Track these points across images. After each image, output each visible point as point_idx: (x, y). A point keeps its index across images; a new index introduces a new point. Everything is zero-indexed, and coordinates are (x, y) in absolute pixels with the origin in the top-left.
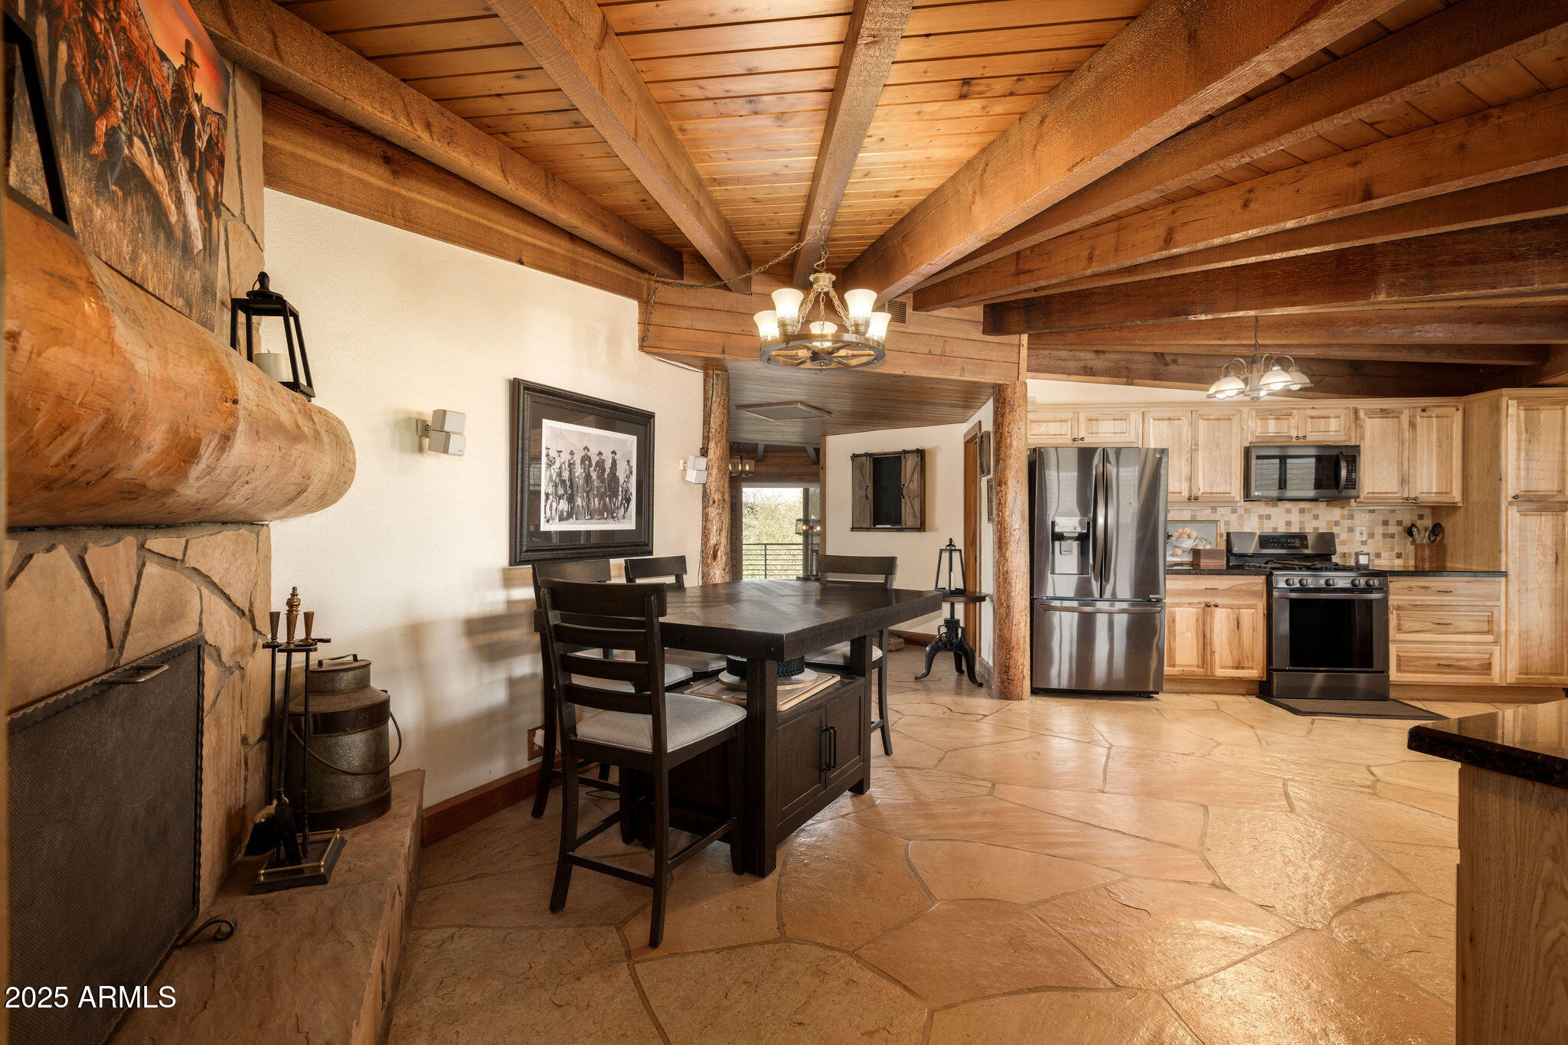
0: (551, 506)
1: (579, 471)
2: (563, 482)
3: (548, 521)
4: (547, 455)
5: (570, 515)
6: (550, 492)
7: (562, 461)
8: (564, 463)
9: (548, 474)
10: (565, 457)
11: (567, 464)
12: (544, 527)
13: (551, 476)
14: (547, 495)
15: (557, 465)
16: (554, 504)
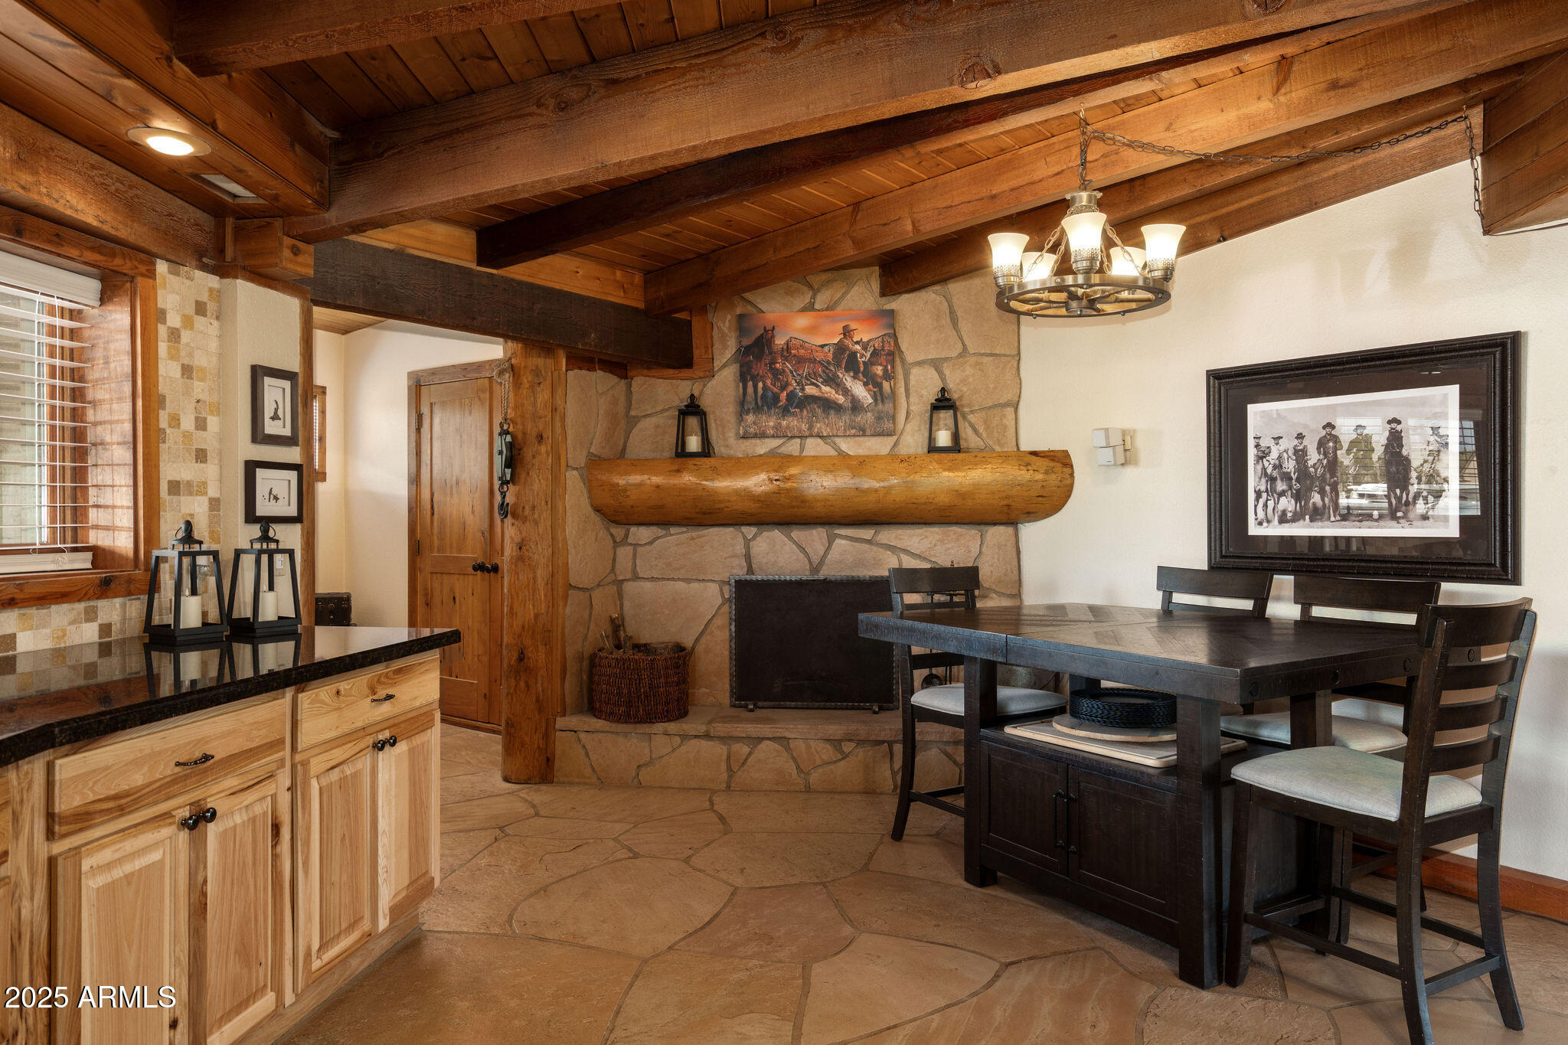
0: (1266, 505)
1: (1313, 457)
2: (1287, 477)
3: (1260, 524)
4: (1257, 446)
5: (1297, 518)
6: (1263, 488)
7: (1282, 448)
8: (1286, 451)
9: (1259, 467)
10: (1288, 444)
11: (1291, 452)
12: (1254, 530)
13: (1264, 469)
14: (1258, 494)
15: (1274, 455)
16: (1271, 504)
